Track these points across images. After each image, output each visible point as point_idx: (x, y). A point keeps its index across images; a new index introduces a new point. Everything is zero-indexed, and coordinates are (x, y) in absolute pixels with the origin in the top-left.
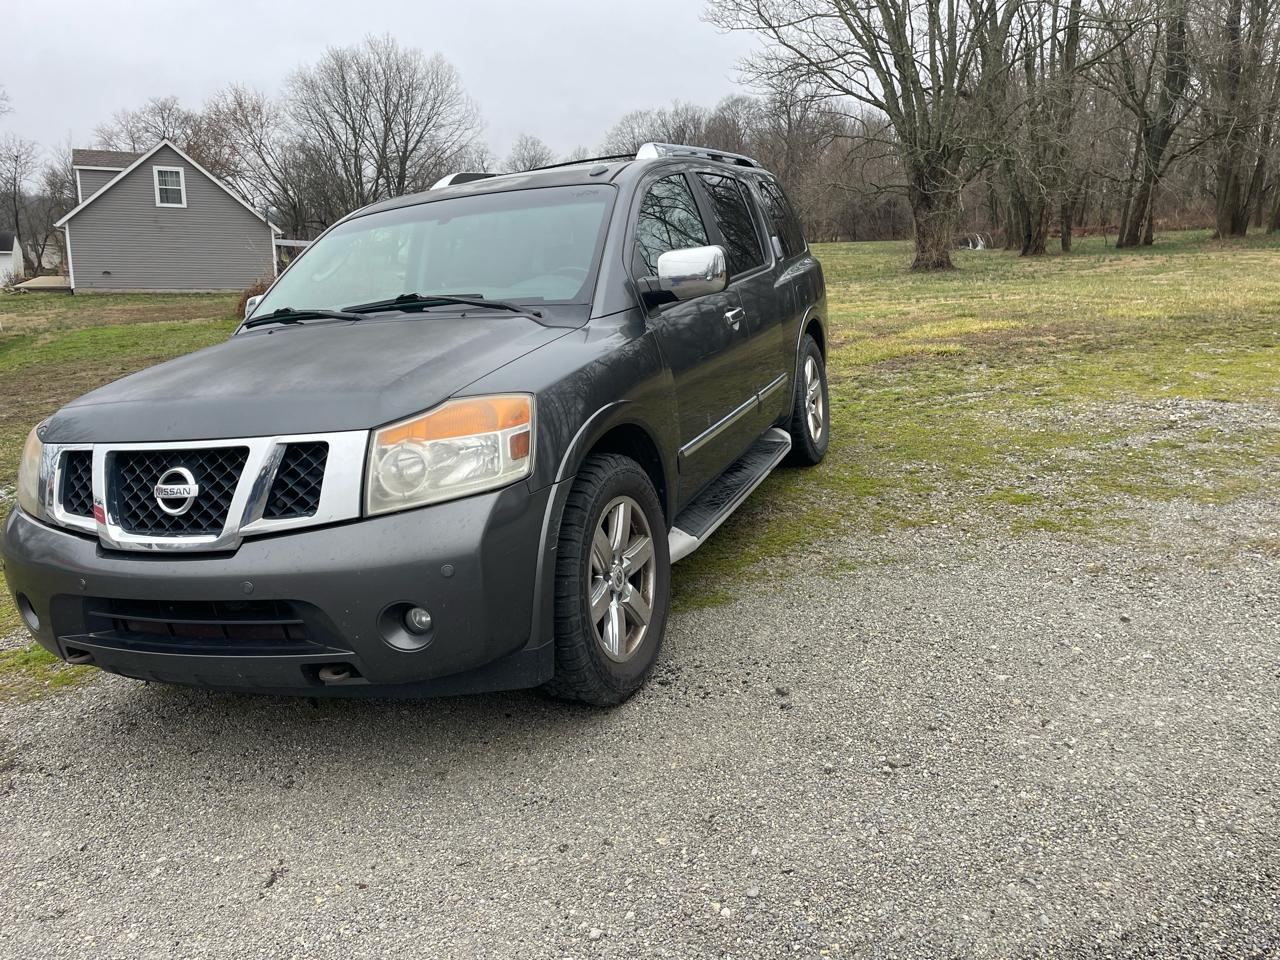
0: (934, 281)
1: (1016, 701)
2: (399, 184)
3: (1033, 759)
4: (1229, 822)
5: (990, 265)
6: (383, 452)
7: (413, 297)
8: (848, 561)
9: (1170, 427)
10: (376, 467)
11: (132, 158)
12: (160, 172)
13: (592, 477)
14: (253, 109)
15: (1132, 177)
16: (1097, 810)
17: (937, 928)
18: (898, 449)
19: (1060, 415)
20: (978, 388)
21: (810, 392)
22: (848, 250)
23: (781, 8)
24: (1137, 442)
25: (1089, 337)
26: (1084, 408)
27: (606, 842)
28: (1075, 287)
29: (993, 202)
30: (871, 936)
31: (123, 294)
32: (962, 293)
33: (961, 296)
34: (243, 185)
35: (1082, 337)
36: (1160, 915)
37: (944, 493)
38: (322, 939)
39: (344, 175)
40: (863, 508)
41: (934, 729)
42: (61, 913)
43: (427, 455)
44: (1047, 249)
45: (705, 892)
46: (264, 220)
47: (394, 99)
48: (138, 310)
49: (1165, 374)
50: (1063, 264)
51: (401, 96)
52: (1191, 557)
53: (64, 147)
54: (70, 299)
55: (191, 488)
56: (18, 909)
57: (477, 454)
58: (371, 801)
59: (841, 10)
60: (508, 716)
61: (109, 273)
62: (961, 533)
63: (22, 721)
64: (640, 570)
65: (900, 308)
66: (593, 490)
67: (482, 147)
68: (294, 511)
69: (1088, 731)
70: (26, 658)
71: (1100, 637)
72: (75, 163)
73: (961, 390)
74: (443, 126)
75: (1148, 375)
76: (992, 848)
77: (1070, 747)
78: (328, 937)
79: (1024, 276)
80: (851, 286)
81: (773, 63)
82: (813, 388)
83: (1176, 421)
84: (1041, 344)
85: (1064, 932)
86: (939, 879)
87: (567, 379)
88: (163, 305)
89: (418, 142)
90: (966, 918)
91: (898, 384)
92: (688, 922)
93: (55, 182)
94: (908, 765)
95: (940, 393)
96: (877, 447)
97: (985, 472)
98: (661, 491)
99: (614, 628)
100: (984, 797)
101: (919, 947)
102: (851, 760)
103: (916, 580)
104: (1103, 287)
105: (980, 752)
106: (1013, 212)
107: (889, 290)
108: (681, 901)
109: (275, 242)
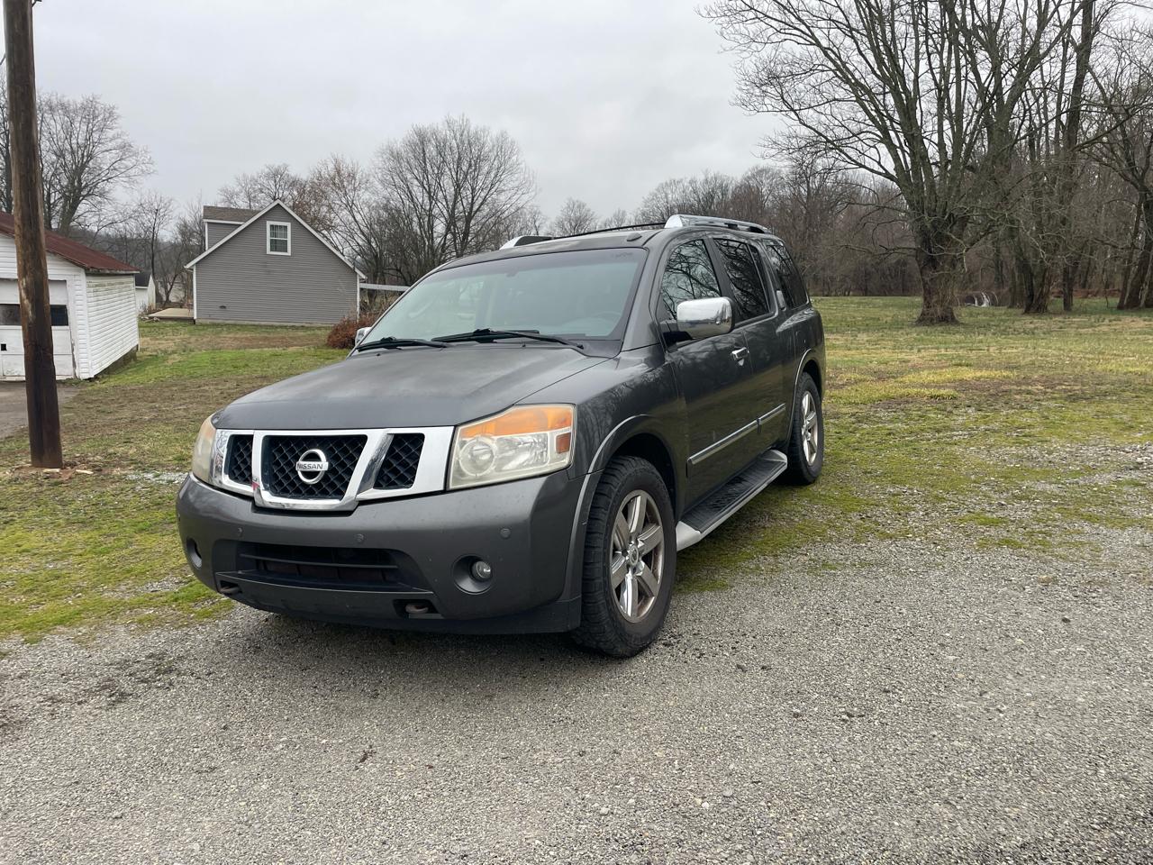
0: (938, 334)
1: (960, 676)
2: (464, 239)
3: (968, 719)
4: (1126, 774)
5: (992, 321)
6: (463, 443)
7: (487, 331)
8: (830, 563)
9: (1137, 468)
10: (457, 455)
11: (251, 214)
12: (272, 226)
13: (616, 473)
14: (349, 175)
15: (1132, 244)
16: (1015, 758)
17: (872, 829)
18: (884, 474)
19: (1036, 453)
20: (964, 427)
21: (806, 422)
22: (859, 303)
23: (802, 94)
24: (1102, 480)
25: (1076, 388)
26: (1060, 447)
27: (615, 752)
28: (1072, 344)
29: (998, 265)
30: (818, 829)
31: (235, 325)
32: (963, 345)
33: (961, 348)
34: (336, 238)
35: (1069, 387)
36: (1055, 834)
37: (921, 513)
38: (402, 798)
39: (419, 231)
40: (849, 522)
41: (888, 692)
42: (212, 769)
43: (495, 447)
44: (1049, 308)
45: (691, 791)
46: (352, 267)
47: (465, 168)
48: (247, 339)
49: (1141, 423)
50: (1063, 322)
51: (470, 166)
52: (1135, 575)
53: (195, 203)
54: (192, 327)
55: (323, 465)
56: (181, 764)
57: (530, 448)
58: (436, 711)
59: (857, 96)
60: (542, 660)
61: (224, 307)
62: (932, 546)
63: (175, 641)
64: (651, 552)
65: (903, 356)
66: (617, 482)
67: (535, 209)
68: (396, 484)
69: (1019, 701)
70: (176, 596)
71: (1042, 632)
72: (205, 217)
73: (947, 428)
74: (503, 191)
75: (1125, 423)
76: (924, 778)
77: (1001, 712)
78: (406, 798)
79: (1024, 332)
80: (859, 335)
81: (794, 141)
82: (809, 419)
83: (1142, 463)
84: (1029, 392)
85: (974, 839)
86: (878, 796)
87: (600, 397)
88: (266, 335)
89: (482, 204)
90: (896, 824)
91: (891, 422)
92: (676, 809)
93: (185, 231)
94: (863, 716)
95: (929, 430)
96: (865, 473)
97: (960, 497)
98: (672, 490)
99: (628, 595)
100: (923, 742)
101: (856, 840)
102: (816, 709)
103: (887, 580)
104: (1099, 345)
105: (924, 710)
106: (1017, 274)
107: (894, 341)
108: (671, 795)
109: (359, 285)
